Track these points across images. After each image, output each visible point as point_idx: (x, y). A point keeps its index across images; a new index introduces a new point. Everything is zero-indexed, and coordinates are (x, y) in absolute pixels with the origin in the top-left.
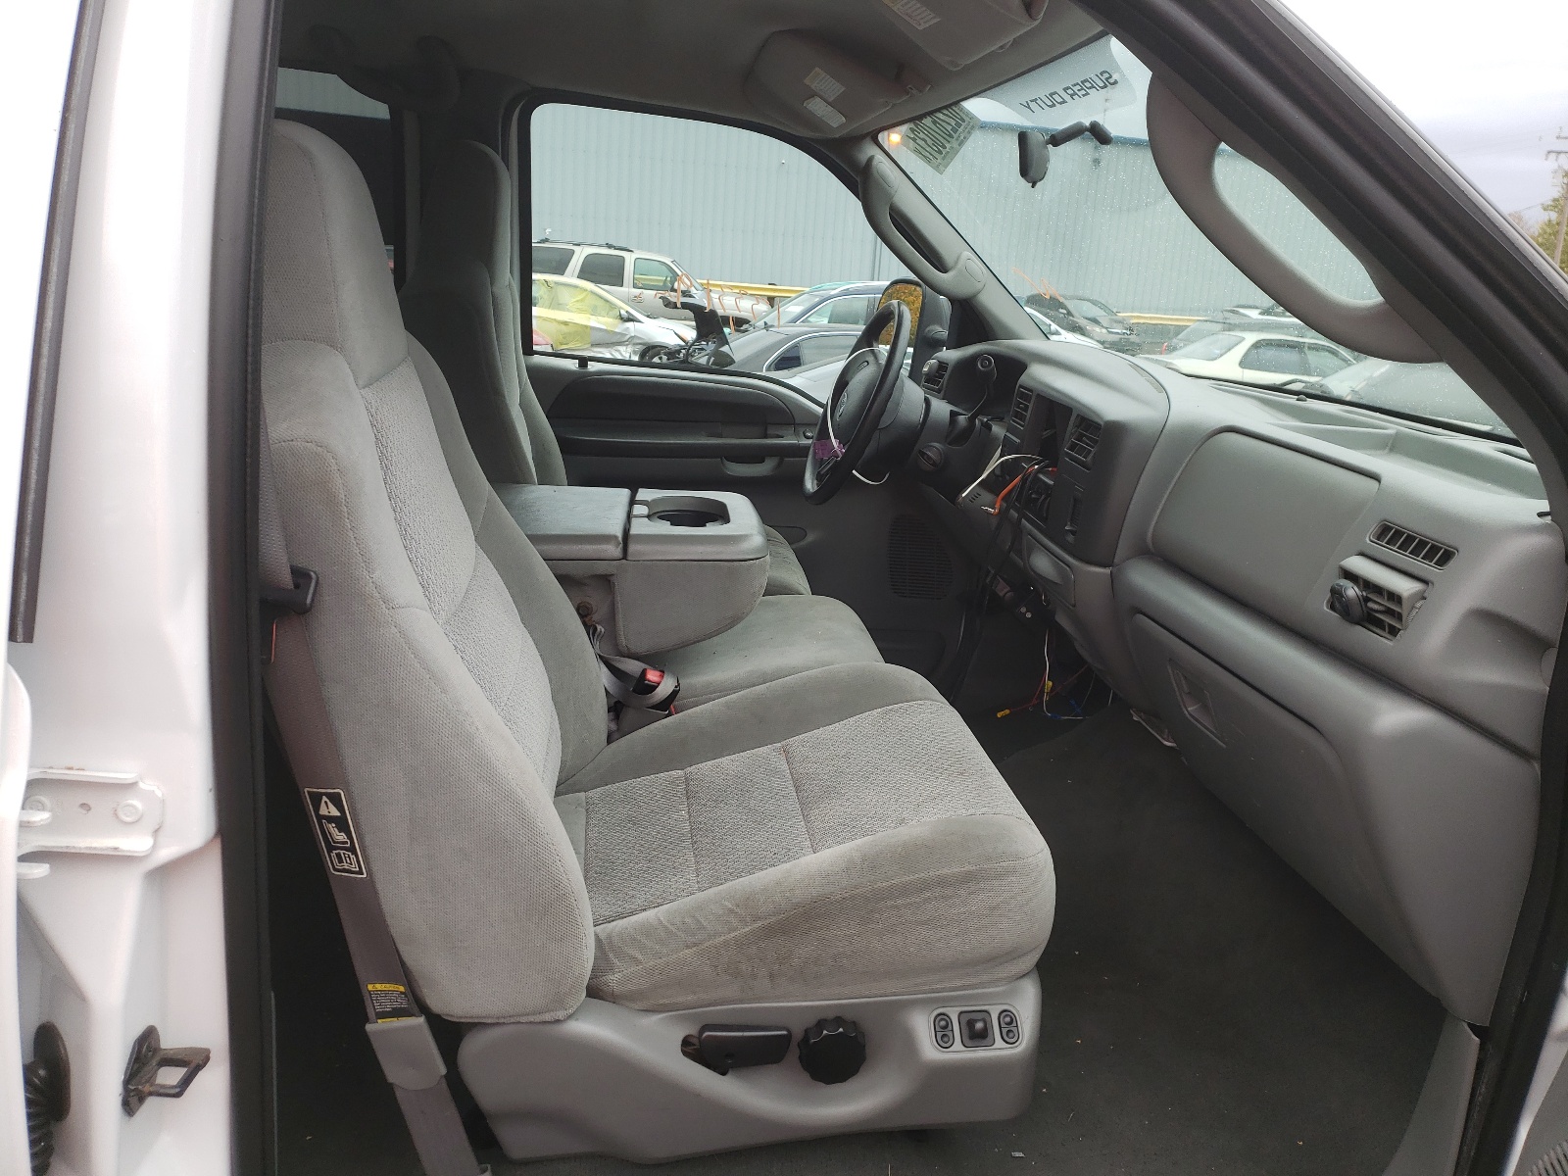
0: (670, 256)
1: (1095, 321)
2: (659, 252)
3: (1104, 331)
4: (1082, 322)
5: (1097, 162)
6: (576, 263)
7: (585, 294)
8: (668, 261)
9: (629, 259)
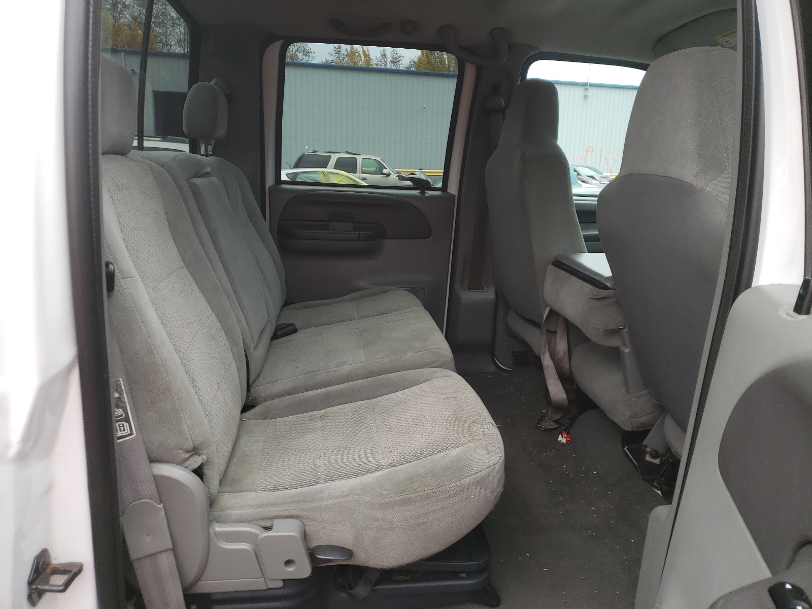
0: (379, 157)
1: (592, 177)
2: (374, 155)
3: (598, 182)
4: (586, 179)
5: (586, 96)
6: (332, 162)
7: (342, 178)
8: (378, 159)
9: (359, 159)
